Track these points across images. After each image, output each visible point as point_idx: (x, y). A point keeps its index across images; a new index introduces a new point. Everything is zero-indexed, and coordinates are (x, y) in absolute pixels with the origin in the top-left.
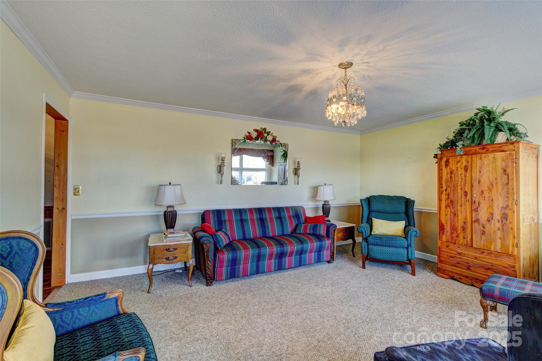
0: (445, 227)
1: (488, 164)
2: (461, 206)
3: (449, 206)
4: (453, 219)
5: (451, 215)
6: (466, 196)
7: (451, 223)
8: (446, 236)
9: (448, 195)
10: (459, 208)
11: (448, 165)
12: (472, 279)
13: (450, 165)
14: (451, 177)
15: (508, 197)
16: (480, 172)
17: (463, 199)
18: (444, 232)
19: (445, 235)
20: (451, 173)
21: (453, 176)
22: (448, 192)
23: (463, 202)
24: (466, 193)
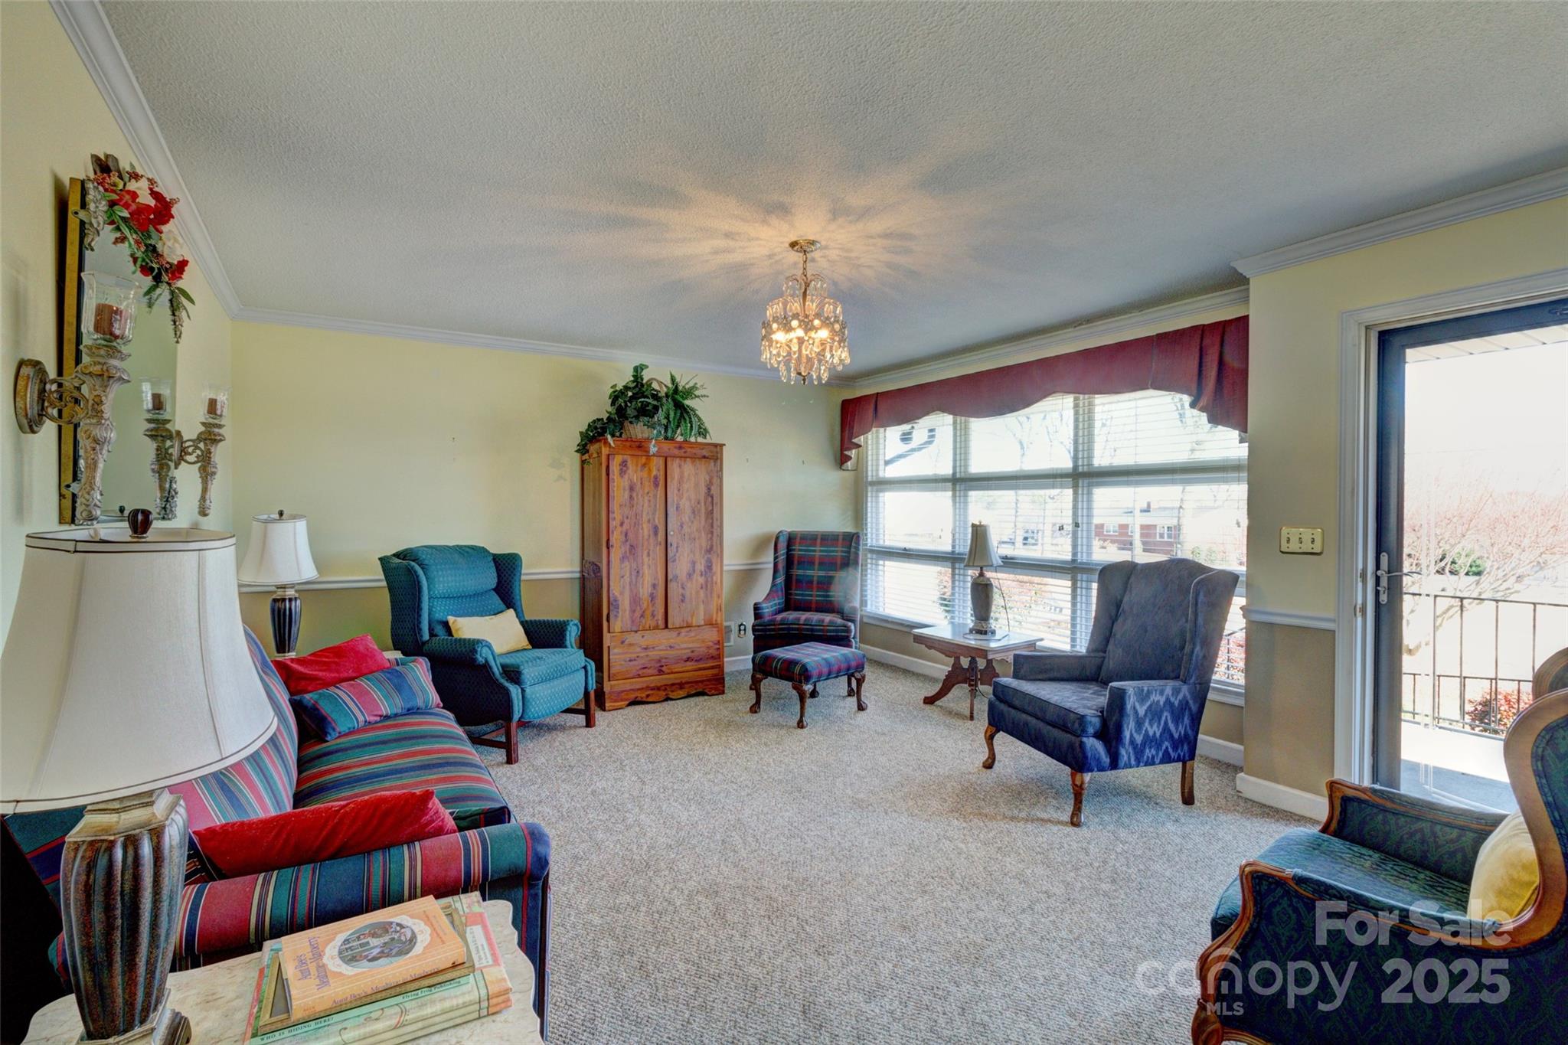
0: (620, 603)
1: (689, 475)
2: (649, 555)
3: (627, 558)
4: (634, 581)
5: (631, 574)
6: (656, 534)
7: (631, 590)
8: (622, 621)
9: (626, 535)
10: (646, 559)
11: (625, 472)
12: (665, 688)
13: (630, 471)
14: (631, 497)
15: (712, 533)
16: (679, 490)
17: (651, 541)
18: (618, 612)
19: (619, 619)
20: (632, 489)
21: (634, 495)
22: (625, 527)
23: (652, 548)
24: (656, 528)
